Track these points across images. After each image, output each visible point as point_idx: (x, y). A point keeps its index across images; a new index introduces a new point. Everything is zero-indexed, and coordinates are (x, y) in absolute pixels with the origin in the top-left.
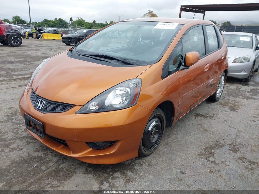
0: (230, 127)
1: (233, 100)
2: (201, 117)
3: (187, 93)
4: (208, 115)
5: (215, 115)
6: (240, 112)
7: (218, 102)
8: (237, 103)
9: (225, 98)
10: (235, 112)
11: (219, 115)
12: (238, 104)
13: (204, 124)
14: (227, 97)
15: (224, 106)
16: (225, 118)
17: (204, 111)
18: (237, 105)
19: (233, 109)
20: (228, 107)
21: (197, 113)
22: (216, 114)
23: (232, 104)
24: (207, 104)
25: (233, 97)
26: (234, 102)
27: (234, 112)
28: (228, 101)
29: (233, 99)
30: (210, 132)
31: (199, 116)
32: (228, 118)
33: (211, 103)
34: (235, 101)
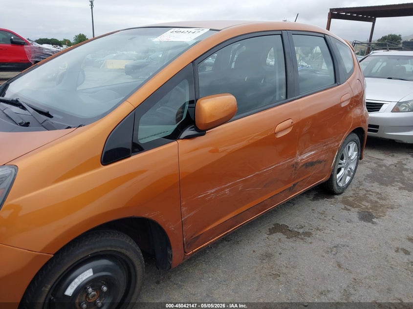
0: (339, 266)
1: (378, 193)
2: (284, 233)
3: (214, 190)
4: (301, 231)
5: (318, 229)
6: (381, 223)
7: (339, 198)
8: (385, 199)
9: (361, 187)
10: (370, 224)
11: (326, 231)
12: (383, 202)
13: (280, 254)
14: (367, 185)
15: (349, 207)
16: (338, 241)
17: (297, 218)
18: (382, 206)
19: (367, 217)
20: (357, 209)
21: (278, 224)
22: (320, 228)
23: (371, 201)
24: (313, 200)
25: (382, 184)
26: (378, 198)
27: (365, 223)
28: (365, 195)
29: (378, 190)
30: (281, 278)
31: (281, 231)
32: (345, 240)
33: (323, 198)
34: (380, 194)
